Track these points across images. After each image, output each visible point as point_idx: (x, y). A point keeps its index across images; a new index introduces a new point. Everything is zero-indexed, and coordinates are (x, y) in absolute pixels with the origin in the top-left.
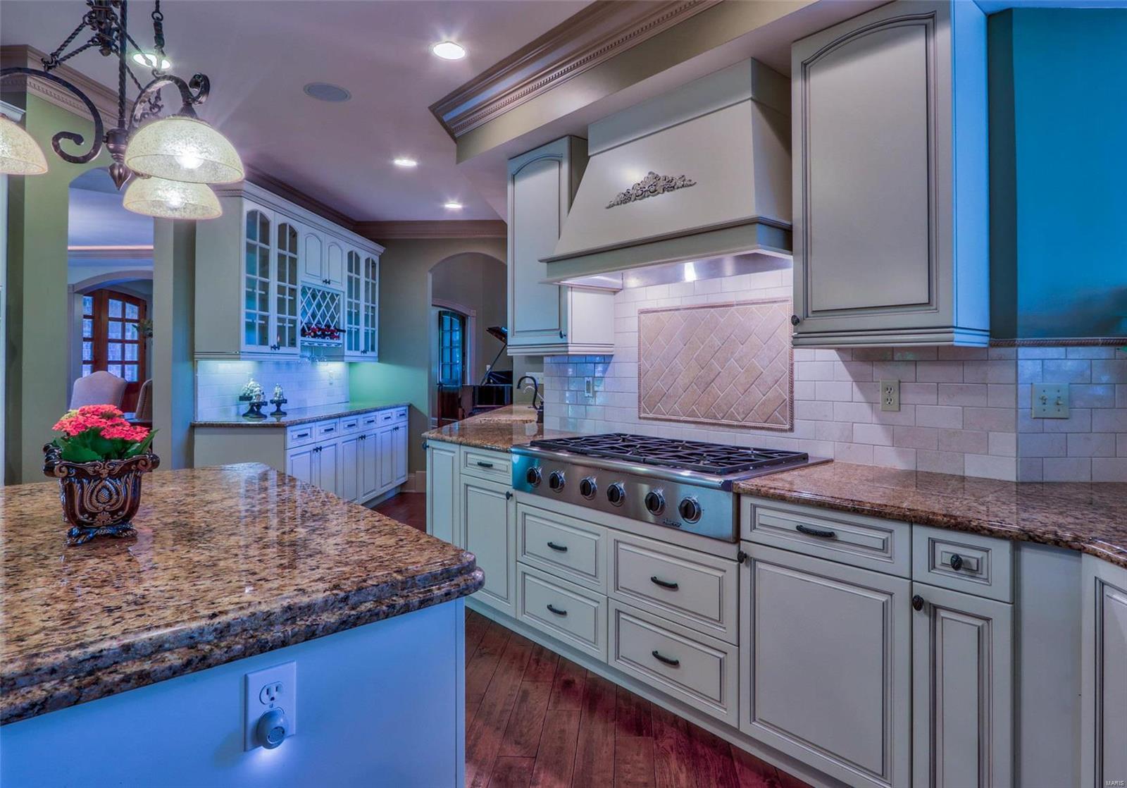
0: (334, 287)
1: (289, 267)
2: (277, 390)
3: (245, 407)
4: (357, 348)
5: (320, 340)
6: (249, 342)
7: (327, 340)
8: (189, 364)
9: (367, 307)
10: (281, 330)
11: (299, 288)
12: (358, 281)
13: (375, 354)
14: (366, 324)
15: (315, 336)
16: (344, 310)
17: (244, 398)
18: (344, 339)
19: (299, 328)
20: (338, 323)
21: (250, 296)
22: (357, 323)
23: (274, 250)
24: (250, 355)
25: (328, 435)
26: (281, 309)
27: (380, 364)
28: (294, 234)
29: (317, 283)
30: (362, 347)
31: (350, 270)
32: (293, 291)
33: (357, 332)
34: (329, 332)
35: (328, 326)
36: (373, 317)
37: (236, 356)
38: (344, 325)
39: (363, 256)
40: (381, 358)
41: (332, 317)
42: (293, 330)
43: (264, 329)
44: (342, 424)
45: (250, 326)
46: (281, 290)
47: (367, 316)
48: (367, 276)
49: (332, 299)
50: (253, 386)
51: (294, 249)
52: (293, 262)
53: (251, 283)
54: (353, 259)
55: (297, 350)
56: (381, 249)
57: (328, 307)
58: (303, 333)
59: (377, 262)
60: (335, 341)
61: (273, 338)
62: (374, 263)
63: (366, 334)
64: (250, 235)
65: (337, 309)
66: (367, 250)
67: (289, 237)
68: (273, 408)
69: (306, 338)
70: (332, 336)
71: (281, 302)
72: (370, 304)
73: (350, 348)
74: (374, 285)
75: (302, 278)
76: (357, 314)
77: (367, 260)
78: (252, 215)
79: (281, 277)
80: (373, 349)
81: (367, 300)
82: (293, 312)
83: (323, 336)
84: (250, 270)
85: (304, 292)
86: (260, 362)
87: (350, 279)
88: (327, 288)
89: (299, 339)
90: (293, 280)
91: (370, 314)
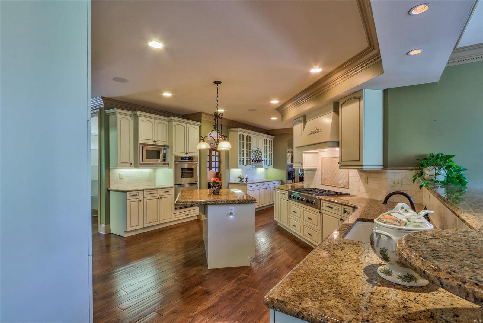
0: (260, 149)
1: (248, 146)
2: (246, 175)
3: (239, 179)
4: (267, 165)
5: (257, 163)
6: (240, 164)
7: (259, 163)
8: (228, 170)
9: (269, 153)
10: (247, 161)
11: (251, 150)
12: (267, 146)
13: (272, 166)
14: (269, 158)
15: (255, 162)
16: (263, 155)
17: (239, 177)
18: (263, 162)
19: (251, 161)
20: (261, 158)
21: (240, 153)
22: (267, 158)
23: (245, 142)
24: (240, 168)
25: (257, 187)
26: (247, 156)
27: (274, 169)
28: (250, 137)
29: (256, 149)
30: (268, 164)
31: (264, 144)
32: (250, 152)
33: (267, 160)
34: (259, 161)
35: (259, 159)
36: (271, 156)
37: (237, 167)
38: (263, 159)
39: (268, 139)
40: (274, 167)
41: (260, 157)
42: (250, 161)
43: (243, 161)
44: (261, 185)
45: (240, 160)
46: (247, 151)
47: (269, 156)
48: (270, 145)
49: (260, 152)
50: (241, 174)
51: (250, 141)
52: (250, 144)
53: (240, 151)
54: (266, 141)
55: (251, 166)
56: (273, 137)
57: (259, 154)
58: (252, 161)
59: (272, 140)
60: (261, 163)
61: (245, 163)
62: (272, 141)
63: (269, 161)
64: (240, 139)
65: (261, 155)
66: (269, 138)
67: (248, 138)
68: (246, 180)
69: (253, 163)
70: (260, 162)
71: (247, 154)
72: (271, 152)
73: (264, 165)
74: (272, 147)
75: (252, 148)
76: (267, 156)
77: (270, 141)
78: (240, 135)
79: (247, 149)
80: (271, 164)
81: (269, 151)
82: (250, 156)
83: (258, 162)
84: (240, 147)
85: (252, 151)
86: (243, 169)
87: (264, 146)
88: (258, 150)
89: (251, 163)
90: (250, 149)
91: (271, 155)
